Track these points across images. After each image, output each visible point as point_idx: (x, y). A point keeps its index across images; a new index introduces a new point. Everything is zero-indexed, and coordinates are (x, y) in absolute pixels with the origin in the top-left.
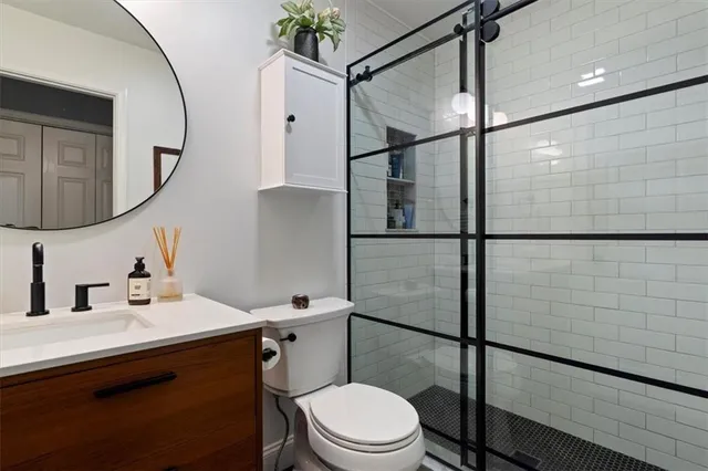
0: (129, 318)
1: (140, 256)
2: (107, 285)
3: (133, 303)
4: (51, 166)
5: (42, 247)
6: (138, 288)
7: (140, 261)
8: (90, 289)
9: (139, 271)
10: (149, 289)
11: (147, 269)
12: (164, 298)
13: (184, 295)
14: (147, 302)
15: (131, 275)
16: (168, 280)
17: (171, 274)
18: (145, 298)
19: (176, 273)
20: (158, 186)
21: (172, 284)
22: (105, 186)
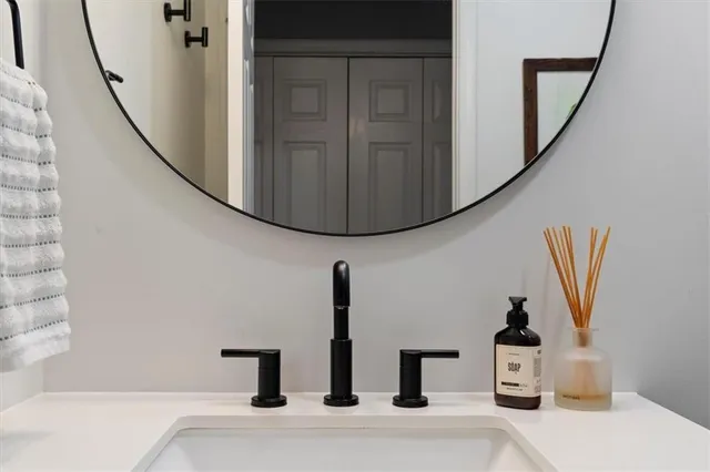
0: (500, 436)
1: (518, 294)
2: (455, 354)
3: (505, 401)
4: (360, 127)
5: (347, 269)
6: (514, 367)
7: (518, 305)
8: (424, 361)
9: (516, 330)
10: (537, 373)
11: (533, 326)
12: (570, 399)
13: (615, 395)
14: (533, 404)
15: (501, 338)
16: (577, 355)
17: (583, 341)
18: (528, 392)
19: (595, 339)
20: (533, 154)
21: (587, 366)
22: (437, 152)
